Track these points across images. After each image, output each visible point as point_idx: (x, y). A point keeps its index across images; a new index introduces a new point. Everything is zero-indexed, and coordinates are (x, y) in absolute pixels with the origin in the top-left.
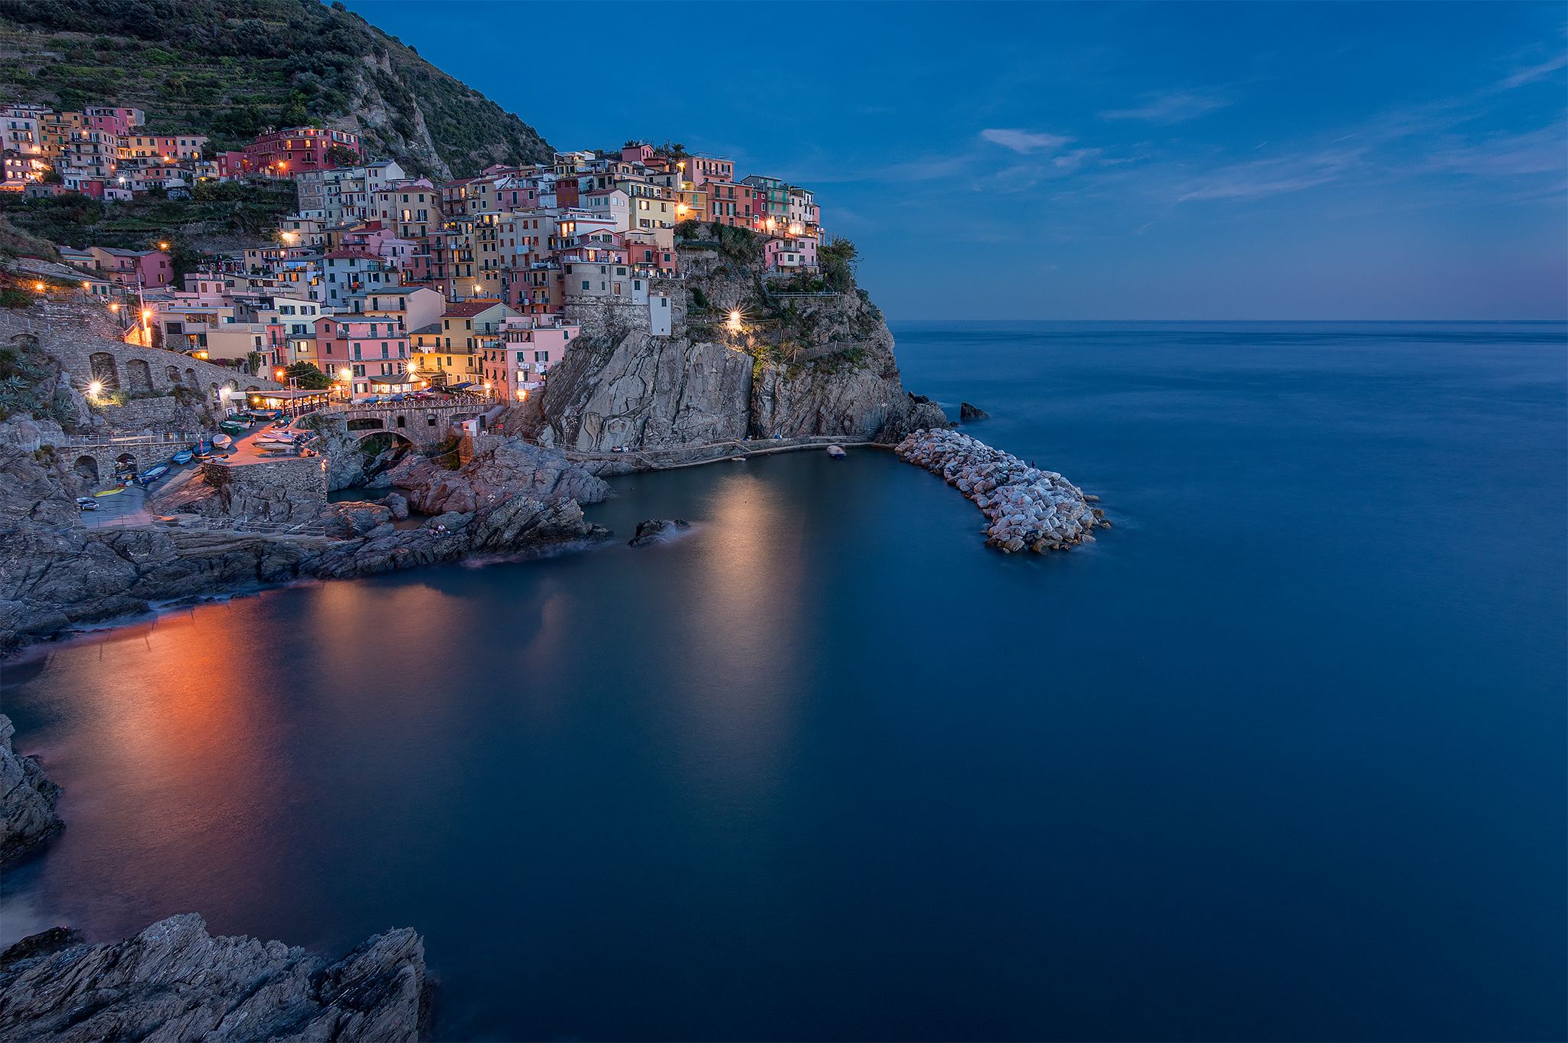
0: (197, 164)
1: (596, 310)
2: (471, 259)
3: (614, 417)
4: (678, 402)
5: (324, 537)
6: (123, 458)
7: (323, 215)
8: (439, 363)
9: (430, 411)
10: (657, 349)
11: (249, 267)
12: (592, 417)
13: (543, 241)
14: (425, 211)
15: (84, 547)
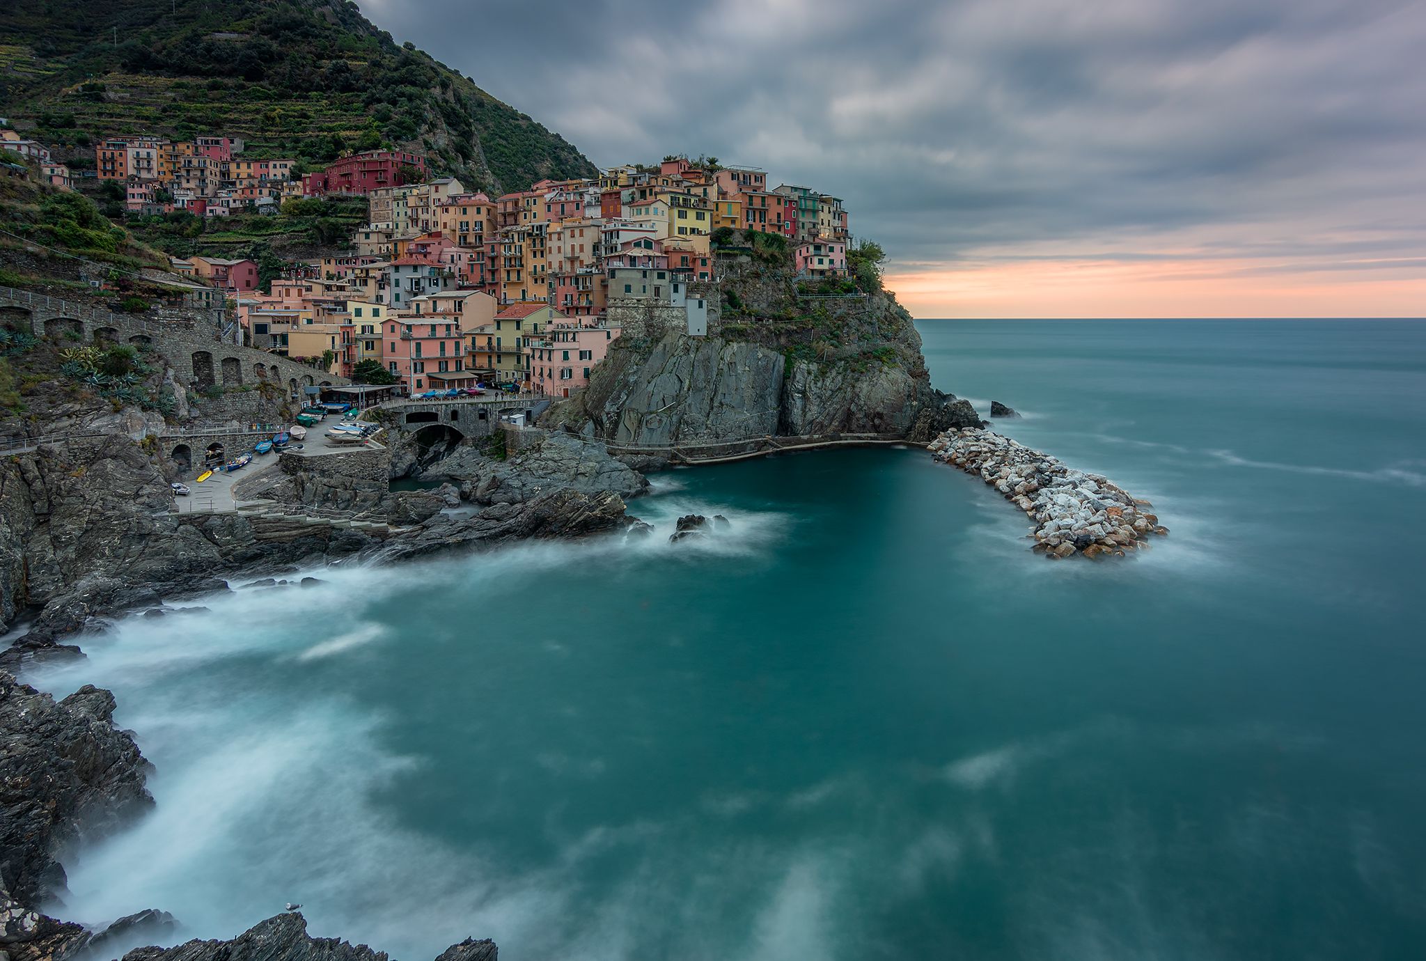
0: (285, 184)
1: (637, 312)
2: (522, 266)
3: (651, 413)
4: (712, 400)
5: (385, 524)
6: (213, 447)
7: (391, 227)
8: (490, 361)
9: (481, 406)
10: (693, 348)
11: (324, 274)
12: (631, 413)
13: (588, 249)
14: (481, 222)
15: (176, 529)
